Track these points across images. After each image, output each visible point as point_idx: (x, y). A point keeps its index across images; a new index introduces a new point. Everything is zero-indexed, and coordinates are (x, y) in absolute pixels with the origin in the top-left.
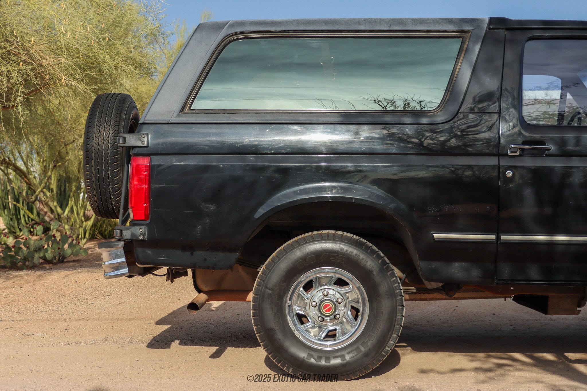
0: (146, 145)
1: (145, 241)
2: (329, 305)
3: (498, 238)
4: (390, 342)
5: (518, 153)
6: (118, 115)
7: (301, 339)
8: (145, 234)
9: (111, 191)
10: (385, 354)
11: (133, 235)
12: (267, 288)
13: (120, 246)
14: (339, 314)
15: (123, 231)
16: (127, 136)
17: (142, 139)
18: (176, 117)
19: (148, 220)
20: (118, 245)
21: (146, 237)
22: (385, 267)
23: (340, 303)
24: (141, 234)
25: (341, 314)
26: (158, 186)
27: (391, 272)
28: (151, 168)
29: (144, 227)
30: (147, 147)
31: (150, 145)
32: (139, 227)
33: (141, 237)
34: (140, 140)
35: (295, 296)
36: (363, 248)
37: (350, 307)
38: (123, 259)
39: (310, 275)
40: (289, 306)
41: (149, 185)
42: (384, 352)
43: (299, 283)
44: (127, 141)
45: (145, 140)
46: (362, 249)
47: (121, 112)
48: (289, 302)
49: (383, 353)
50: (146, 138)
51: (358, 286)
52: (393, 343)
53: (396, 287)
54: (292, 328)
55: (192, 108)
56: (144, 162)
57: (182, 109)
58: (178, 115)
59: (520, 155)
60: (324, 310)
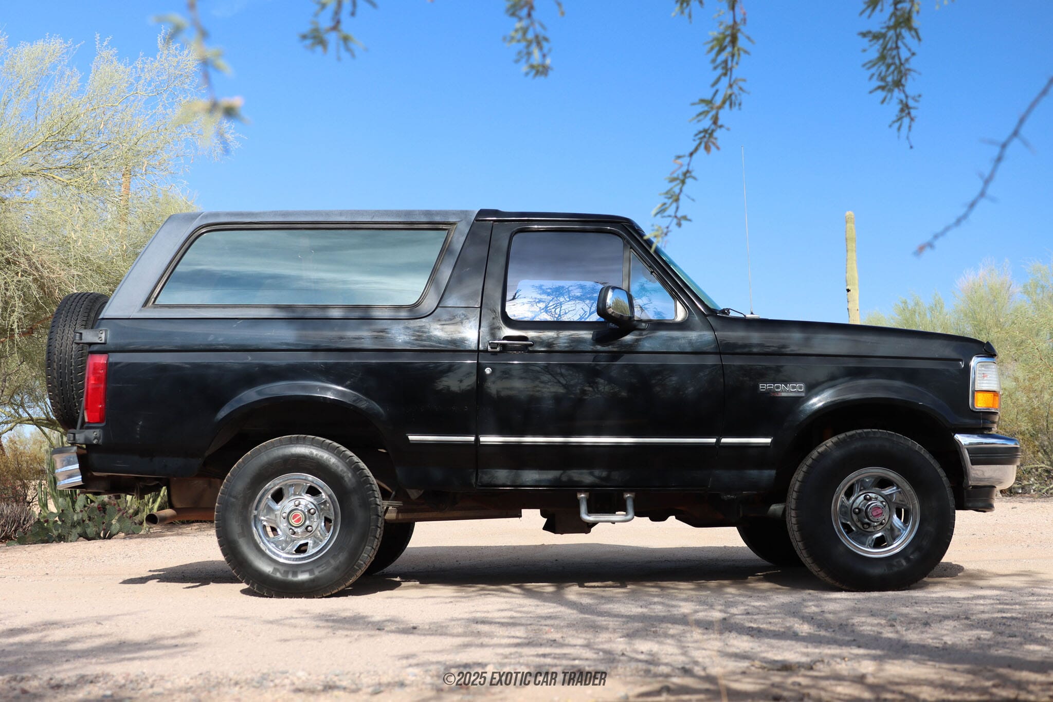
0: (103, 341)
1: (100, 445)
2: (299, 515)
3: (477, 440)
4: (363, 554)
5: (498, 349)
6: (86, 315)
7: (268, 552)
8: (100, 437)
9: (75, 397)
10: (357, 568)
11: (86, 439)
12: (230, 495)
13: (73, 451)
14: (311, 526)
15: (76, 435)
16: (84, 332)
17: (100, 335)
18: (138, 312)
19: (103, 422)
20: (71, 450)
21: (101, 441)
22: (358, 473)
23: (313, 514)
24: (95, 438)
25: (314, 527)
26: (115, 385)
27: (365, 478)
28: (109, 366)
29: (98, 430)
30: (104, 344)
31: (108, 342)
32: (93, 430)
33: (95, 442)
34: (98, 336)
35: (262, 505)
36: (335, 452)
37: (323, 518)
38: (77, 466)
39: (278, 482)
40: (255, 516)
41: (106, 384)
42: (357, 566)
43: (267, 491)
44: (83, 338)
45: (103, 336)
46: (333, 453)
47: (90, 311)
48: (255, 512)
49: (355, 567)
50: (104, 334)
51: (329, 493)
52: (366, 555)
53: (369, 494)
54: (257, 540)
55: (156, 303)
56: (101, 359)
57: (145, 304)
58: (140, 310)
59: (500, 352)
60: (293, 521)
